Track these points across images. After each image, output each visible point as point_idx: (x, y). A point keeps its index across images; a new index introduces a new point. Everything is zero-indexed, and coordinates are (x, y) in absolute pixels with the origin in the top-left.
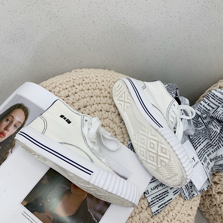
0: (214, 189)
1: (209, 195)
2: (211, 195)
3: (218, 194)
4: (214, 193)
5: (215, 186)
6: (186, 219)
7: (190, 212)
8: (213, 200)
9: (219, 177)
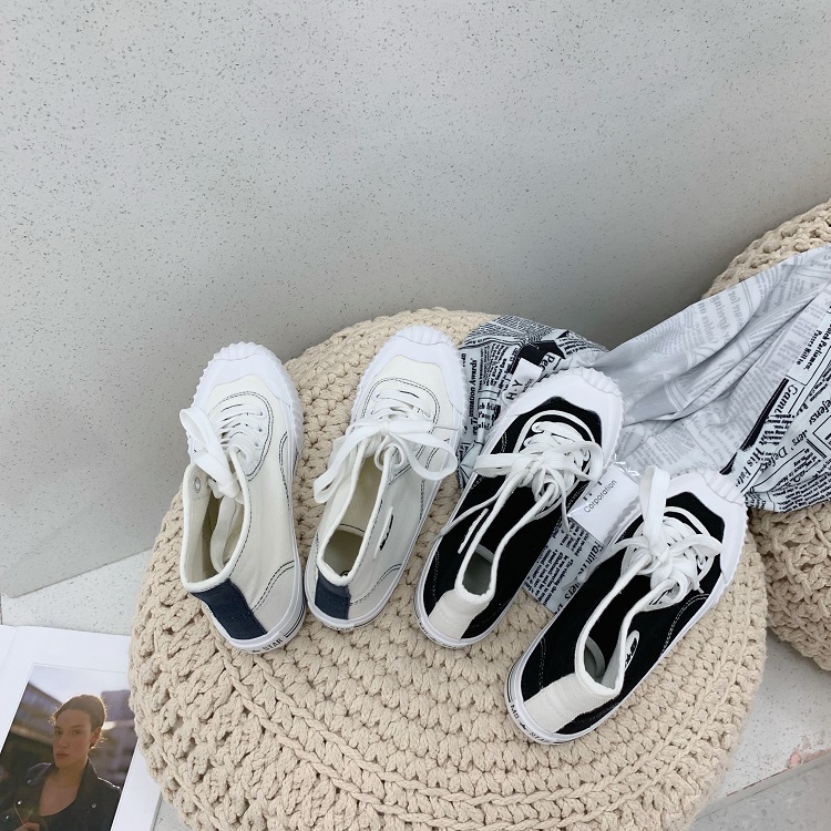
0: (790, 562)
1: (780, 580)
2: (786, 579)
3: (802, 570)
4: (793, 571)
5: (791, 554)
6: (748, 652)
7: (751, 633)
8: (795, 589)
9: (795, 526)
